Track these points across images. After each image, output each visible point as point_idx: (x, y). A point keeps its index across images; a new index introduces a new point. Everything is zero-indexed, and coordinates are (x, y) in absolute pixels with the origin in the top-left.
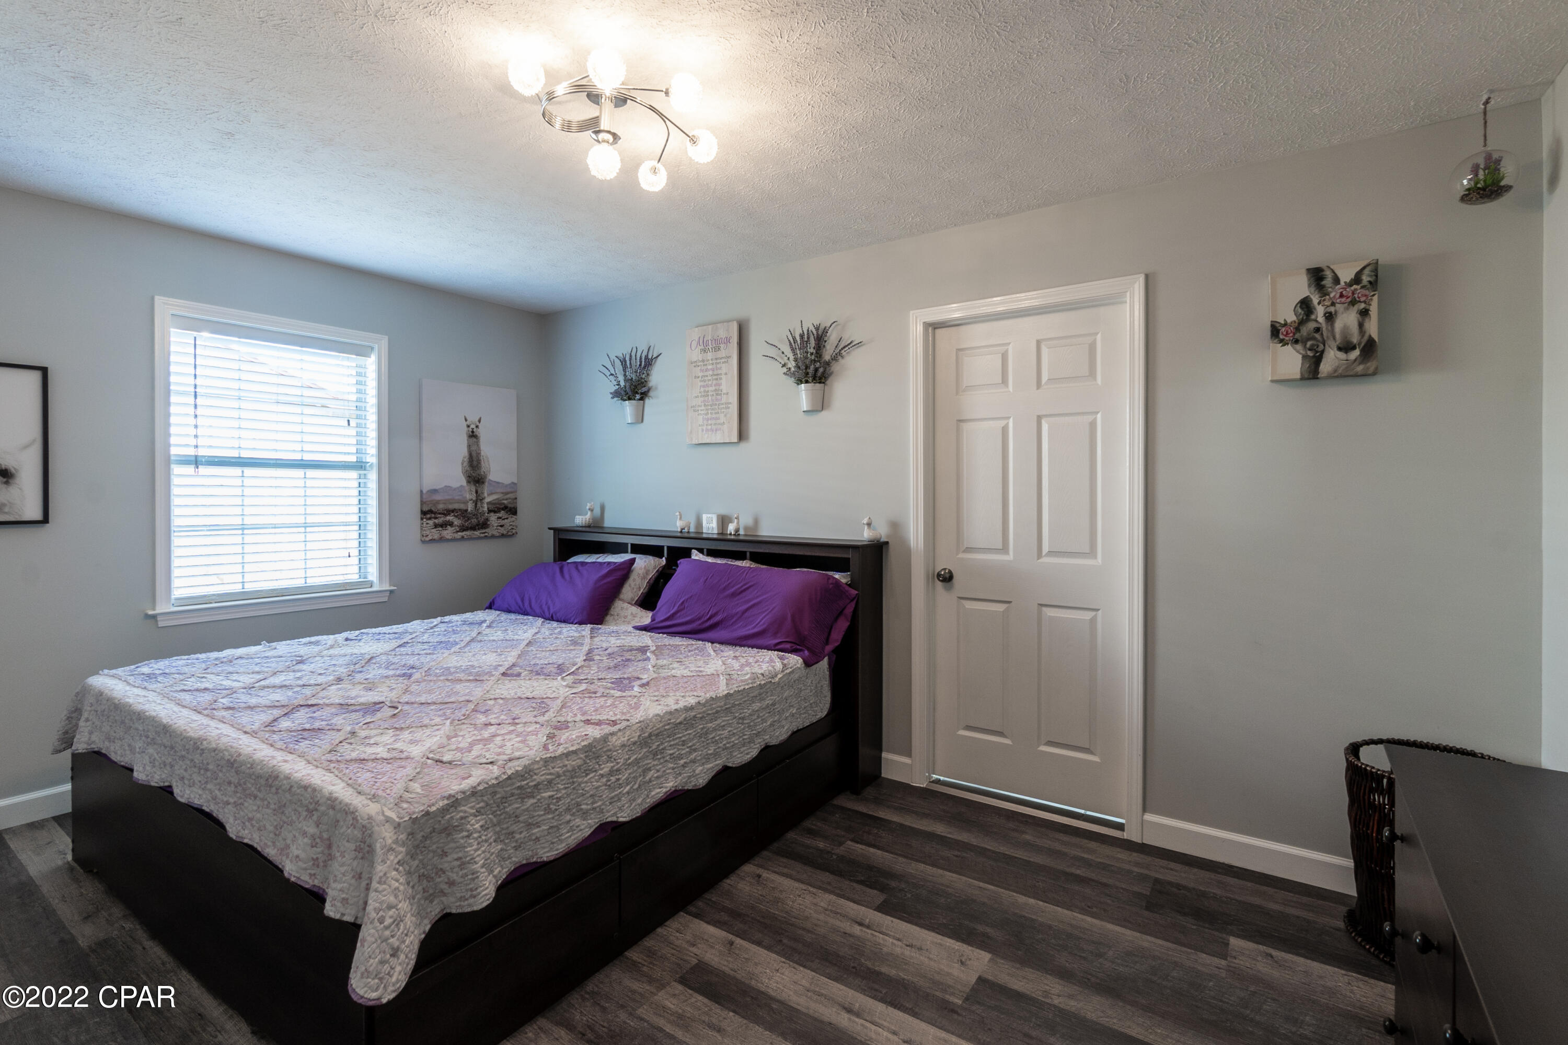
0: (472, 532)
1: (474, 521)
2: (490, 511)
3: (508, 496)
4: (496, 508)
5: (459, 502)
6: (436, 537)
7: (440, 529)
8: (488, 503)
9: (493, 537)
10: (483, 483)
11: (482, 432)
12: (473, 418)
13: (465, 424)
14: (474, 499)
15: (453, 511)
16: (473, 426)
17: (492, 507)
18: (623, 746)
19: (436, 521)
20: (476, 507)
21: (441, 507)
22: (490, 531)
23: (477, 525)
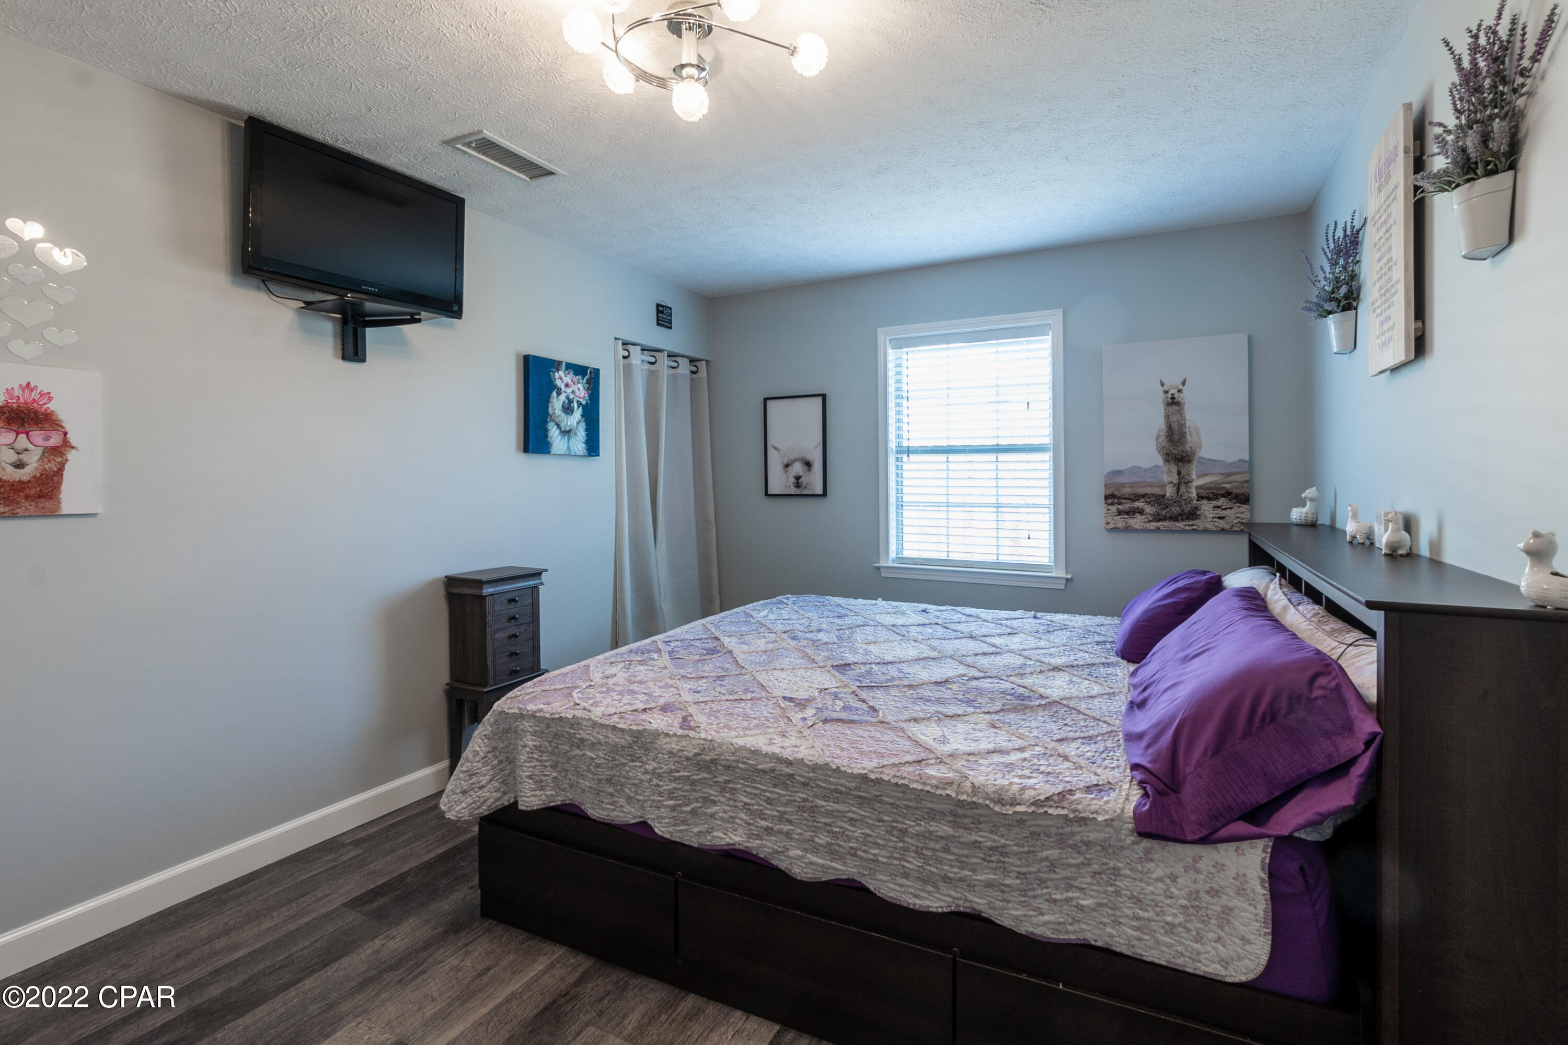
0: (1173, 523)
1: (1175, 509)
2: (1200, 498)
3: (1231, 478)
4: (1210, 494)
5: (1152, 485)
6: (1121, 524)
7: (1126, 516)
8: (1197, 488)
9: (1206, 531)
10: (1190, 461)
11: (1188, 398)
12: (1173, 381)
13: (1161, 389)
14: (1176, 481)
15: (1143, 496)
16: (1174, 391)
17: (1203, 493)
18: (670, 753)
19: (1121, 507)
20: (1178, 492)
21: (1127, 491)
22: (1200, 524)
23: (1181, 515)
